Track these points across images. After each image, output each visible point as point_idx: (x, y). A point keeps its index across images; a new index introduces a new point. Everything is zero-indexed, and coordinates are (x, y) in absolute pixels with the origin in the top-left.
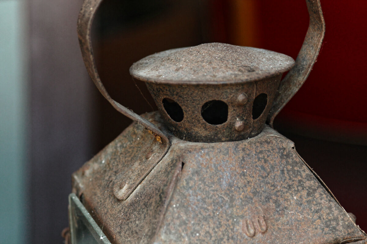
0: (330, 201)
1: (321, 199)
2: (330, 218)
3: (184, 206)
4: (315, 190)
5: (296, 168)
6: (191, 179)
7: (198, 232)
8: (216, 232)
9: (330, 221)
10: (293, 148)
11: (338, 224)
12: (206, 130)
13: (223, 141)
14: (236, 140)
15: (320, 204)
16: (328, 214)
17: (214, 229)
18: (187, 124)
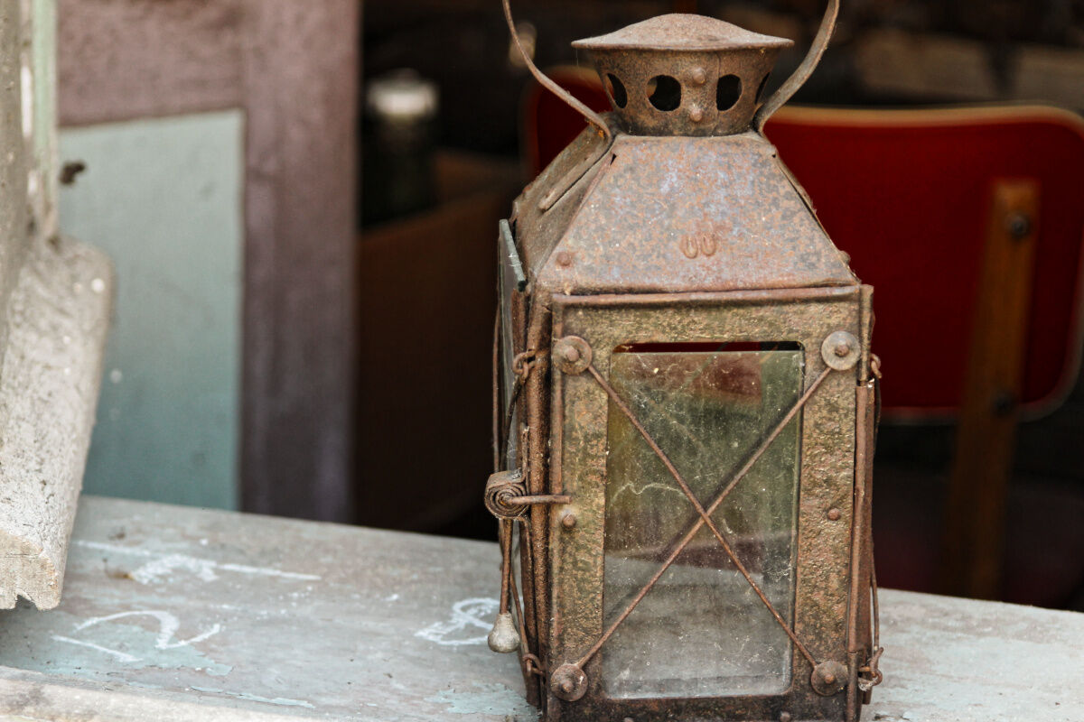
0: (813, 229)
1: (801, 226)
2: (808, 251)
3: (605, 208)
4: (794, 214)
5: (772, 182)
6: (621, 176)
7: (619, 242)
8: (642, 245)
9: (808, 254)
10: (774, 156)
11: (819, 260)
12: (653, 117)
13: (674, 135)
14: (692, 136)
15: (798, 231)
16: (807, 246)
17: (641, 241)
18: (632, 111)
